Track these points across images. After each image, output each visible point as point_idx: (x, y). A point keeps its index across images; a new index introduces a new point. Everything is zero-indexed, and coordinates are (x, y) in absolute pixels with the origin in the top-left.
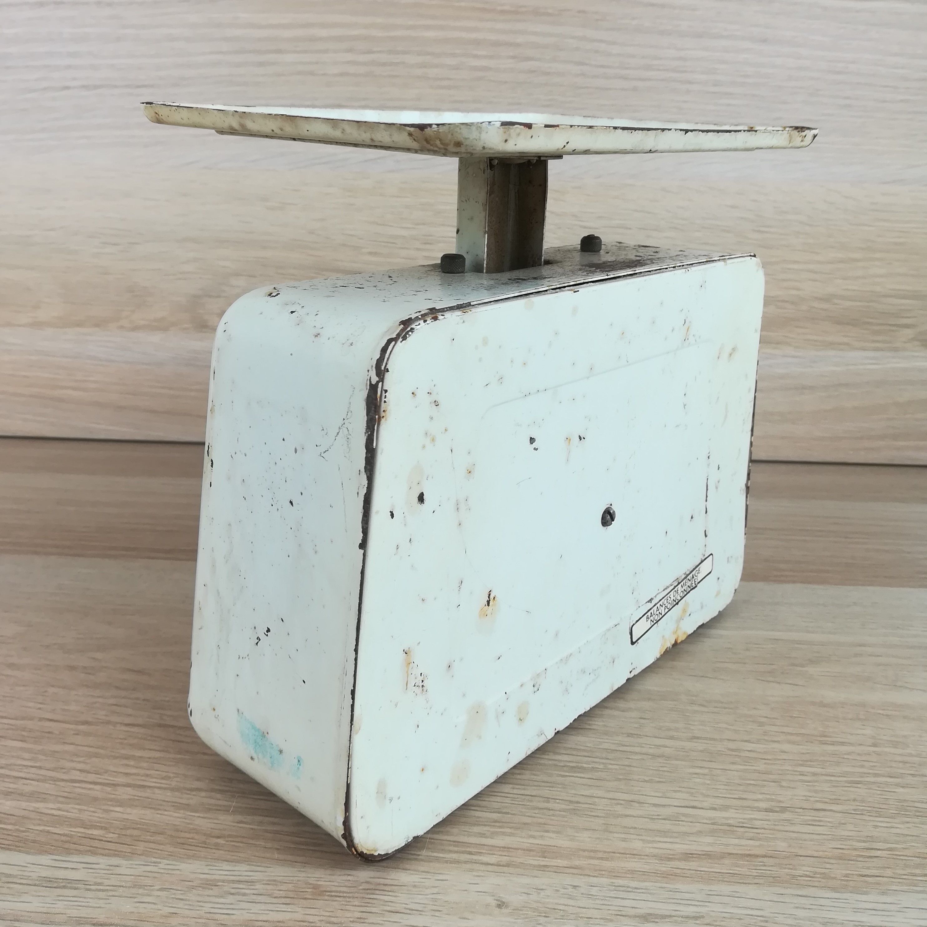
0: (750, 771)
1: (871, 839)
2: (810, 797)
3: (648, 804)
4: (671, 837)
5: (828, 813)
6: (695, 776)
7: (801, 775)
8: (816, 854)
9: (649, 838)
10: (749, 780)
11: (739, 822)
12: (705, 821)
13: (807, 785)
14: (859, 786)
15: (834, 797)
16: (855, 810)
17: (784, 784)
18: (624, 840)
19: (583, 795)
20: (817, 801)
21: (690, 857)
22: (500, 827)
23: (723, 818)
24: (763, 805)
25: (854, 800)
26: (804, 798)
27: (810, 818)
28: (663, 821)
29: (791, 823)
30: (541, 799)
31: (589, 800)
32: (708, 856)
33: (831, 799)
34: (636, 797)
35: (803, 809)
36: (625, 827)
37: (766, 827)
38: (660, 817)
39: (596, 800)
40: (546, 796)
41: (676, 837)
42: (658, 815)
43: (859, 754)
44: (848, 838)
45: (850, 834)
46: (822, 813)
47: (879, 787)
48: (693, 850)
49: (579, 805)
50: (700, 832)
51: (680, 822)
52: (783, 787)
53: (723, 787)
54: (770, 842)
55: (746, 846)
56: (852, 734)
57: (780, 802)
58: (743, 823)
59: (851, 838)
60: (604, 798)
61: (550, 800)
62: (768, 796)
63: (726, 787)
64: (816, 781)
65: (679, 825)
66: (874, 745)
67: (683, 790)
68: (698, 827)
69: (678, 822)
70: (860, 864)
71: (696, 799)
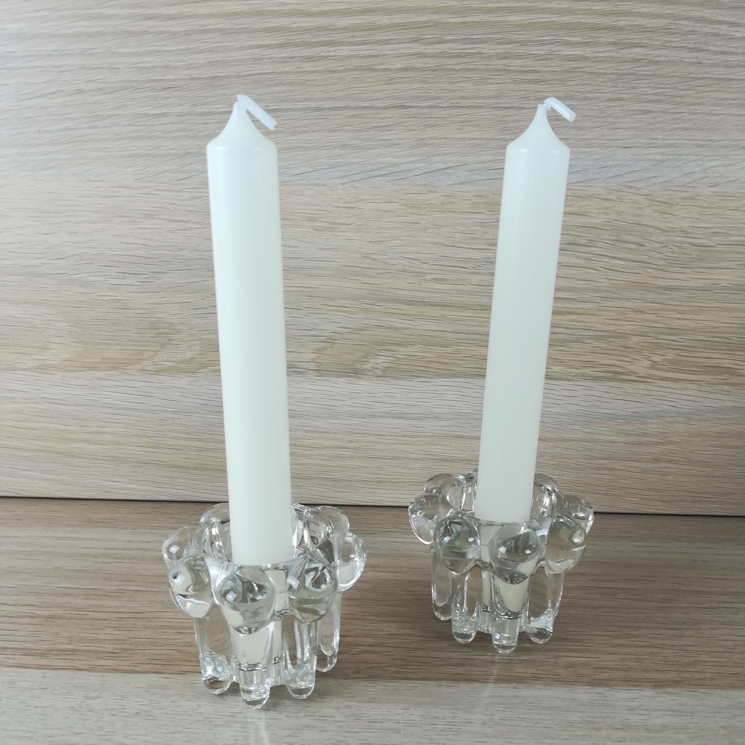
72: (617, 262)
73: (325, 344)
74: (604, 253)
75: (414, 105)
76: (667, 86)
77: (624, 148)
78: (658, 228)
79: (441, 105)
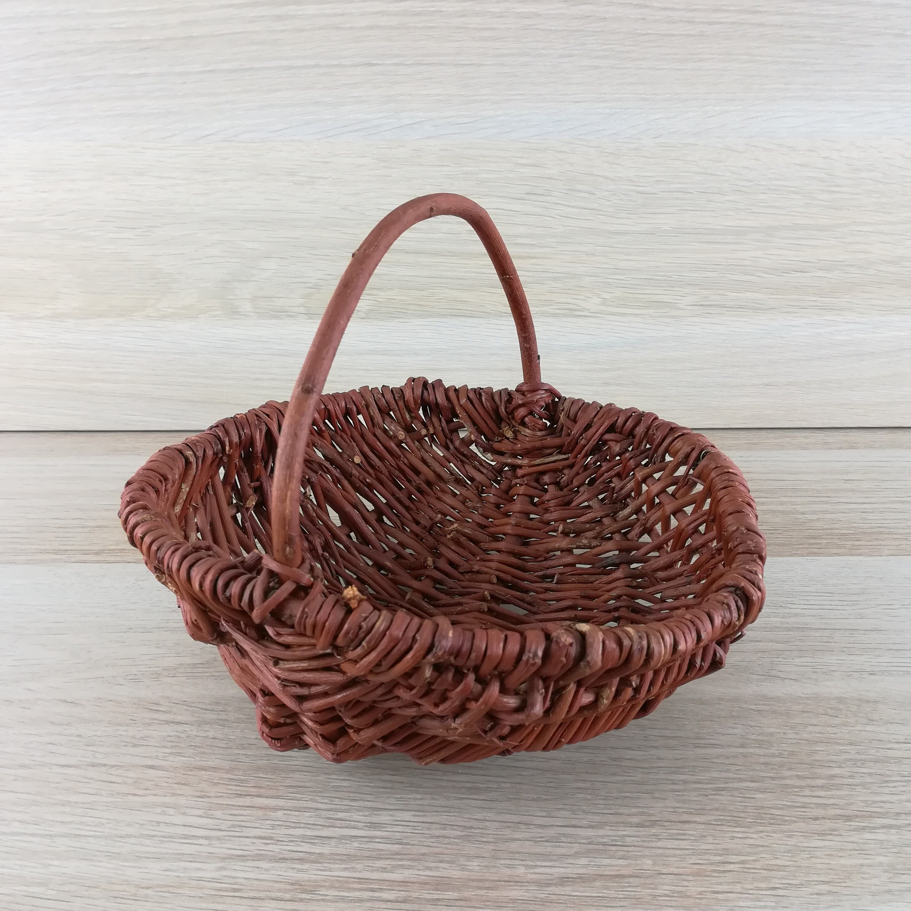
0: (628, 782)
1: (727, 852)
2: (678, 808)
3: (534, 825)
4: (551, 861)
5: (692, 825)
6: (579, 791)
7: (673, 784)
8: (676, 871)
9: (531, 863)
10: (626, 792)
11: (613, 840)
12: (583, 841)
13: (677, 795)
14: (723, 793)
15: (699, 807)
16: (715, 820)
17: (657, 795)
18: (509, 866)
19: (476, 819)
20: (684, 812)
21: (566, 881)
22: (401, 860)
23: (599, 836)
24: (635, 820)
25: (717, 809)
26: (673, 810)
27: (677, 832)
28: (546, 843)
29: (658, 839)
30: (438, 826)
31: (481, 825)
32: (581, 879)
33: (696, 810)
34: (524, 819)
35: (671, 822)
36: (512, 853)
37: (636, 844)
38: (543, 839)
39: (488, 824)
40: (443, 823)
41: (556, 861)
42: (542, 837)
43: (728, 758)
44: (706, 852)
45: (709, 846)
46: (687, 826)
47: (740, 794)
48: (569, 873)
49: (473, 830)
50: (577, 853)
51: (561, 844)
52: (656, 798)
53: (601, 802)
54: (637, 860)
55: (616, 866)
56: (723, 735)
57: (650, 815)
58: (616, 841)
59: (710, 851)
60: (495, 821)
61: (447, 826)
62: (641, 810)
63: (605, 802)
64: (685, 790)
65: (559, 847)
66: (742, 746)
67: (567, 807)
68: (576, 848)
69: (558, 844)
70: (714, 880)
71: (577, 816)
72: (571, 209)
73: (312, 290)
74: (559, 202)
75: (380, 62)
76: (615, 42)
77: (576, 102)
78: (607, 178)
79: (406, 63)
